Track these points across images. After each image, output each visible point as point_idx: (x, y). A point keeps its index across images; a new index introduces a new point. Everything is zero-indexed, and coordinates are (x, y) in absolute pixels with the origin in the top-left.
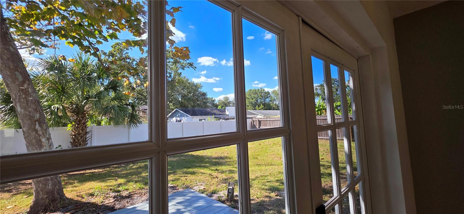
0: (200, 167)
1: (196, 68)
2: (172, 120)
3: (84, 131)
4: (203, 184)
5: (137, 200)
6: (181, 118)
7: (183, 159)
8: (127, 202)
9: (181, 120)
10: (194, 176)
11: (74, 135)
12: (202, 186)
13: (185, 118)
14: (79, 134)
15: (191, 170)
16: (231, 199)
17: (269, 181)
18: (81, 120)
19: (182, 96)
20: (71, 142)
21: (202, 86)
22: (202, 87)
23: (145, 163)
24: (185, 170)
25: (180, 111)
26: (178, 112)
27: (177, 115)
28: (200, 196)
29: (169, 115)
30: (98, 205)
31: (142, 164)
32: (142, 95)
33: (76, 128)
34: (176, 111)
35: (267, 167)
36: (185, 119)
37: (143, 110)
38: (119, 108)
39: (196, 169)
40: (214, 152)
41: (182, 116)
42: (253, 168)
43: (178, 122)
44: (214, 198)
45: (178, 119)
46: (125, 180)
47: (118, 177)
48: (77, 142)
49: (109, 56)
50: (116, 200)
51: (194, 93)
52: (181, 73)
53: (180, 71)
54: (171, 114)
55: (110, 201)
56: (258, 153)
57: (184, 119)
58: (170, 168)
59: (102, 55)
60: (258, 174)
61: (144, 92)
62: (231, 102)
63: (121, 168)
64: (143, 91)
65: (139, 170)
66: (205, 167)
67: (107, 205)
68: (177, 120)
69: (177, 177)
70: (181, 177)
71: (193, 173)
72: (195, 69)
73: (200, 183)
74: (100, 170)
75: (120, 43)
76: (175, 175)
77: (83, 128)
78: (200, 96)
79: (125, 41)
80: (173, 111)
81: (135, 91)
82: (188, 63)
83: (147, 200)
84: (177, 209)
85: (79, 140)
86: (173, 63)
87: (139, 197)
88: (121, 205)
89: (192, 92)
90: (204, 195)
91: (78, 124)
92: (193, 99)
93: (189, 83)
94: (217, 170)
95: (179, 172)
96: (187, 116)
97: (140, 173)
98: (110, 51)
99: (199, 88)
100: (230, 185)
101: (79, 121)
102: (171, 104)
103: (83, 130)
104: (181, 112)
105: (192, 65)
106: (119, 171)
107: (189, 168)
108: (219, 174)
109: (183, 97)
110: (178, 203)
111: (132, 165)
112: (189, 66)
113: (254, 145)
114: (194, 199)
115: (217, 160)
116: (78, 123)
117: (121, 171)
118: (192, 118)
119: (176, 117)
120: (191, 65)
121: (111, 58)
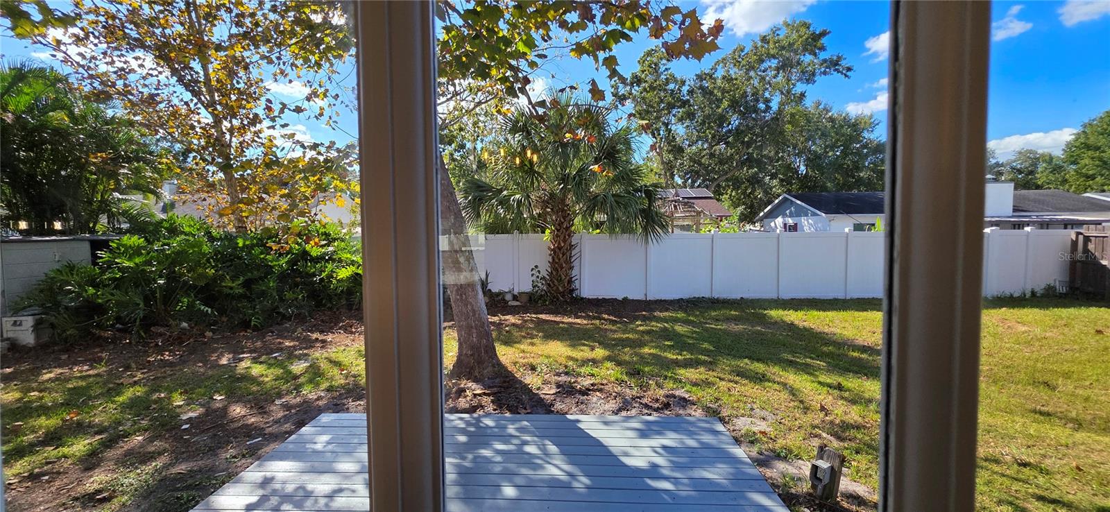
0: (791, 364)
1: (849, 69)
2: (772, 224)
3: (568, 243)
4: (770, 417)
5: (596, 405)
6: (796, 220)
7: (759, 333)
8: (578, 402)
9: (796, 224)
10: (757, 387)
11: (552, 250)
12: (765, 422)
13: (810, 221)
14: (560, 248)
15: (759, 367)
16: (821, 498)
17: (1054, 496)
18: (562, 223)
19: (808, 159)
20: (549, 262)
21: (876, 122)
22: (878, 124)
23: (666, 324)
24: (745, 363)
25: (793, 199)
26: (789, 202)
27: (788, 212)
28: (728, 452)
29: (766, 211)
30: (531, 391)
31: (659, 325)
32: (700, 164)
33: (556, 237)
34: (785, 200)
35: (1080, 436)
36: (808, 222)
37: (686, 200)
38: (617, 199)
39: (776, 369)
40: (868, 329)
41: (800, 213)
42: (998, 421)
43: (788, 233)
44: (768, 473)
45: (790, 221)
46: (607, 353)
47: (600, 344)
48: (557, 263)
49: (632, 84)
50: (559, 392)
51: (846, 146)
52: (803, 95)
53: (800, 88)
54: (769, 207)
55: (548, 392)
56: (1066, 367)
57: (806, 222)
58: (712, 348)
59: (619, 84)
60: (1015, 450)
61: (704, 156)
62: (1002, 165)
63: (618, 325)
64: (702, 155)
65: (646, 338)
66: (807, 369)
67: (542, 396)
68: (785, 225)
69: (711, 376)
70: (721, 379)
71: (760, 379)
72: (848, 73)
73: (764, 413)
74: (585, 322)
75: (653, 50)
76: (710, 370)
77: (565, 237)
78: (867, 156)
79: (574, 47)
80: (777, 201)
81: (685, 155)
82: (825, 61)
83: (613, 412)
84: (653, 463)
85: (559, 260)
86: (778, 69)
87: (603, 401)
88: (564, 406)
89: (839, 144)
90: (740, 452)
91: (558, 231)
92: (843, 164)
93: (832, 120)
94: (839, 387)
95: (726, 363)
96: (814, 214)
97: (642, 344)
98: (633, 74)
99: (863, 129)
100: (825, 457)
101: (559, 225)
102: (775, 182)
103: (565, 241)
104: (799, 202)
105: (837, 64)
106: (611, 331)
107: (758, 360)
108: (840, 403)
109: (814, 161)
110: (664, 447)
111: (640, 323)
112: (827, 67)
113: (1066, 330)
114: (706, 453)
115: (864, 356)
116: (558, 228)
117: (615, 331)
118: (830, 221)
119: (784, 215)
120: (834, 64)
121: (637, 88)
